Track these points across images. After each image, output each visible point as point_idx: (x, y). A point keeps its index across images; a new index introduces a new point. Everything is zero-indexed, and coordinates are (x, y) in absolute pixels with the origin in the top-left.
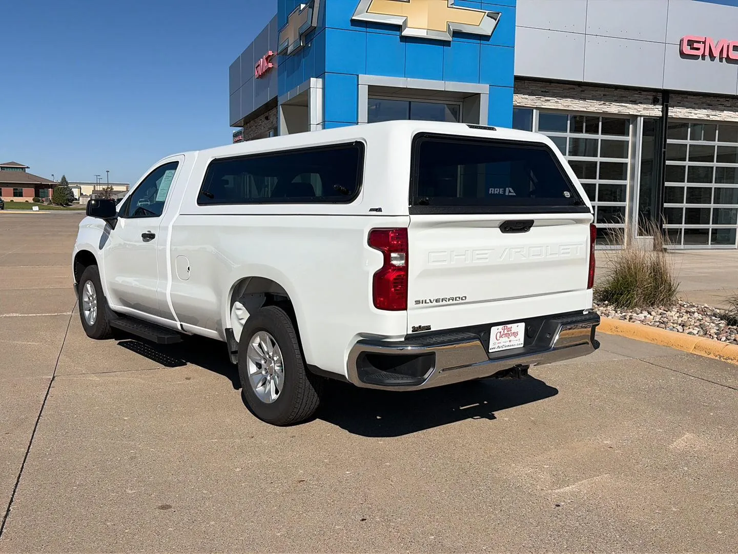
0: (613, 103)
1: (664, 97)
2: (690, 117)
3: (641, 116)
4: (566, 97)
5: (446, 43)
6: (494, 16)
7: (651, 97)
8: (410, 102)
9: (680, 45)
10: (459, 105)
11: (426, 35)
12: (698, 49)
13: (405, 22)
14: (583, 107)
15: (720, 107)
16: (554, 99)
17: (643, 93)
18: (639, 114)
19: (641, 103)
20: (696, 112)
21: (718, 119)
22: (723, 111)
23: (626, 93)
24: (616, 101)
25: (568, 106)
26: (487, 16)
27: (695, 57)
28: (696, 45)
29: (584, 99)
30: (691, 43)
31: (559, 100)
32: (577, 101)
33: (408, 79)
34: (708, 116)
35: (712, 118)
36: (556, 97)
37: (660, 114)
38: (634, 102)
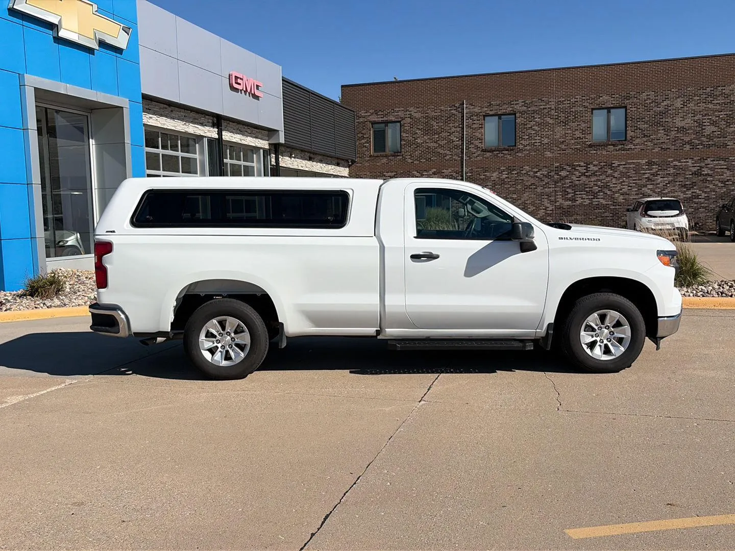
0: (191, 124)
1: (218, 121)
2: (232, 141)
3: (206, 137)
4: (161, 115)
5: (90, 51)
6: (127, 30)
7: (211, 121)
8: (46, 108)
9: (229, 79)
10: (87, 116)
11: (78, 39)
12: (240, 84)
13: (60, 21)
14: (173, 126)
15: (246, 134)
16: (155, 116)
17: (207, 117)
18: (205, 135)
19: (206, 125)
20: (235, 136)
21: (246, 143)
22: (247, 136)
23: (197, 116)
24: (192, 122)
25: (164, 124)
26: (123, 29)
27: (236, 90)
28: (239, 81)
29: (173, 118)
30: (236, 78)
31: (157, 118)
32: (169, 120)
33: (68, 85)
34: (241, 140)
35: (243, 142)
36: (156, 115)
37: (217, 136)
38: (202, 124)
